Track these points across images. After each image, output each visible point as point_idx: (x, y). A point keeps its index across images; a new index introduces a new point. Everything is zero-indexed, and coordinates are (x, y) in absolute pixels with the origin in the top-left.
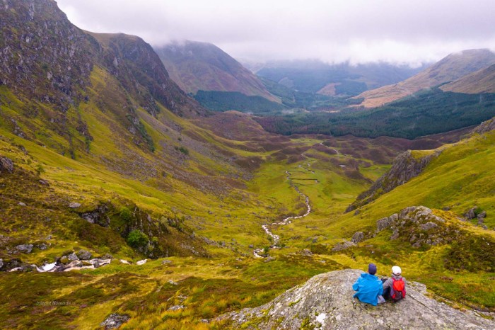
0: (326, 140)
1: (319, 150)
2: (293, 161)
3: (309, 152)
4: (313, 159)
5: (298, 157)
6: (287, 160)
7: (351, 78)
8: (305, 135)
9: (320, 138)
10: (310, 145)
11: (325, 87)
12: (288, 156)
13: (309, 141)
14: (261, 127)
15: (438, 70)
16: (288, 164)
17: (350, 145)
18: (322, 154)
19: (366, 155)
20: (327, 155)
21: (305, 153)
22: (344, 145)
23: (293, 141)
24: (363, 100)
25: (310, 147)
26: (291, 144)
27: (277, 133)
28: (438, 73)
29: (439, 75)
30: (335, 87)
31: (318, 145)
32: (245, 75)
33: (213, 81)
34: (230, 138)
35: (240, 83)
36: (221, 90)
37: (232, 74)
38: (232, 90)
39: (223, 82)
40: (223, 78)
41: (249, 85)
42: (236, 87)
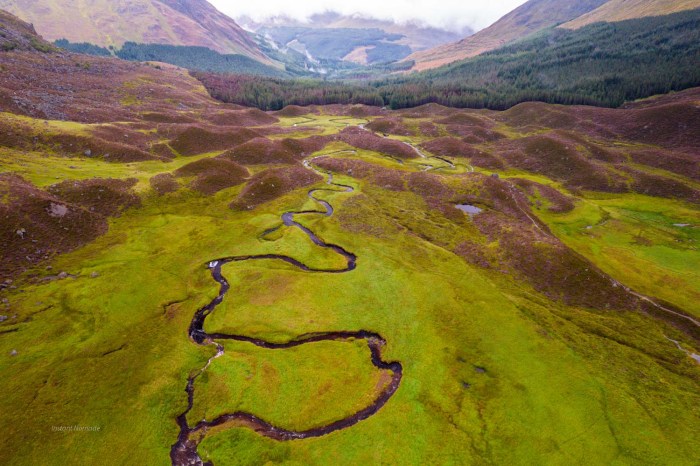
0: (372, 119)
1: (359, 145)
2: (265, 192)
3: (329, 152)
4: (344, 179)
5: (286, 171)
6: (238, 191)
7: (388, 40)
8: (319, 108)
9: (356, 114)
10: (329, 132)
11: (353, 52)
12: (251, 171)
13: (328, 123)
14: (202, 88)
15: (529, 13)
16: (239, 207)
17: (443, 127)
18: (371, 157)
19: (518, 157)
20: (388, 162)
21: (316, 154)
22: (428, 129)
23: (286, 122)
24: (413, 63)
25: (330, 139)
26: (278, 131)
27: (245, 104)
28: (529, 17)
29: (533, 20)
30: (367, 51)
31: (354, 130)
32: (220, 23)
33: (156, 27)
34: (40, 115)
35: (211, 33)
36: (170, 43)
37: (194, 19)
38: (192, 44)
39: (178, 30)
40: (177, 24)
41: (226, 40)
42: (201, 39)
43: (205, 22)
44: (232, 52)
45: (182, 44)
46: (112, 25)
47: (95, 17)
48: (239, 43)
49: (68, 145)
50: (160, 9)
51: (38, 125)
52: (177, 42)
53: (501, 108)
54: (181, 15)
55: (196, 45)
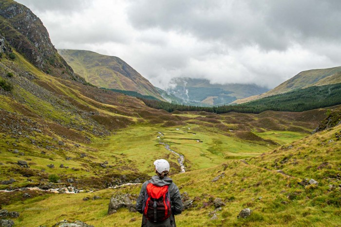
3: (191, 121)
4: (195, 125)
7: (225, 94)
10: (191, 117)
11: (206, 99)
14: (143, 102)
17: (234, 118)
28: (293, 84)
29: (295, 86)
30: (214, 99)
31: (200, 117)
32: (143, 82)
33: (115, 82)
34: (101, 102)
35: (138, 86)
36: (121, 89)
37: (132, 79)
38: (130, 90)
39: (123, 84)
40: (124, 81)
41: (145, 89)
42: (134, 88)
43: (136, 81)
44: (147, 95)
45: (125, 90)
46: (96, 81)
47: (90, 77)
48: (151, 91)
49: (111, 110)
50: (117, 75)
51: (103, 105)
52: (123, 89)
53: (258, 113)
54: (126, 78)
55: (132, 90)
